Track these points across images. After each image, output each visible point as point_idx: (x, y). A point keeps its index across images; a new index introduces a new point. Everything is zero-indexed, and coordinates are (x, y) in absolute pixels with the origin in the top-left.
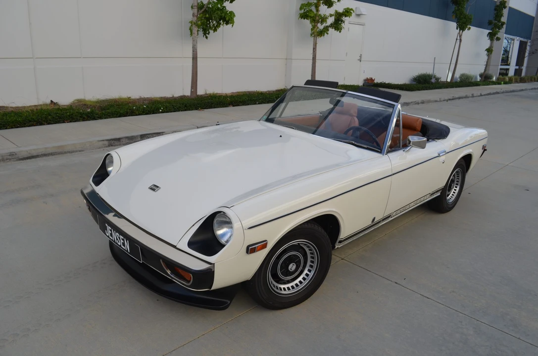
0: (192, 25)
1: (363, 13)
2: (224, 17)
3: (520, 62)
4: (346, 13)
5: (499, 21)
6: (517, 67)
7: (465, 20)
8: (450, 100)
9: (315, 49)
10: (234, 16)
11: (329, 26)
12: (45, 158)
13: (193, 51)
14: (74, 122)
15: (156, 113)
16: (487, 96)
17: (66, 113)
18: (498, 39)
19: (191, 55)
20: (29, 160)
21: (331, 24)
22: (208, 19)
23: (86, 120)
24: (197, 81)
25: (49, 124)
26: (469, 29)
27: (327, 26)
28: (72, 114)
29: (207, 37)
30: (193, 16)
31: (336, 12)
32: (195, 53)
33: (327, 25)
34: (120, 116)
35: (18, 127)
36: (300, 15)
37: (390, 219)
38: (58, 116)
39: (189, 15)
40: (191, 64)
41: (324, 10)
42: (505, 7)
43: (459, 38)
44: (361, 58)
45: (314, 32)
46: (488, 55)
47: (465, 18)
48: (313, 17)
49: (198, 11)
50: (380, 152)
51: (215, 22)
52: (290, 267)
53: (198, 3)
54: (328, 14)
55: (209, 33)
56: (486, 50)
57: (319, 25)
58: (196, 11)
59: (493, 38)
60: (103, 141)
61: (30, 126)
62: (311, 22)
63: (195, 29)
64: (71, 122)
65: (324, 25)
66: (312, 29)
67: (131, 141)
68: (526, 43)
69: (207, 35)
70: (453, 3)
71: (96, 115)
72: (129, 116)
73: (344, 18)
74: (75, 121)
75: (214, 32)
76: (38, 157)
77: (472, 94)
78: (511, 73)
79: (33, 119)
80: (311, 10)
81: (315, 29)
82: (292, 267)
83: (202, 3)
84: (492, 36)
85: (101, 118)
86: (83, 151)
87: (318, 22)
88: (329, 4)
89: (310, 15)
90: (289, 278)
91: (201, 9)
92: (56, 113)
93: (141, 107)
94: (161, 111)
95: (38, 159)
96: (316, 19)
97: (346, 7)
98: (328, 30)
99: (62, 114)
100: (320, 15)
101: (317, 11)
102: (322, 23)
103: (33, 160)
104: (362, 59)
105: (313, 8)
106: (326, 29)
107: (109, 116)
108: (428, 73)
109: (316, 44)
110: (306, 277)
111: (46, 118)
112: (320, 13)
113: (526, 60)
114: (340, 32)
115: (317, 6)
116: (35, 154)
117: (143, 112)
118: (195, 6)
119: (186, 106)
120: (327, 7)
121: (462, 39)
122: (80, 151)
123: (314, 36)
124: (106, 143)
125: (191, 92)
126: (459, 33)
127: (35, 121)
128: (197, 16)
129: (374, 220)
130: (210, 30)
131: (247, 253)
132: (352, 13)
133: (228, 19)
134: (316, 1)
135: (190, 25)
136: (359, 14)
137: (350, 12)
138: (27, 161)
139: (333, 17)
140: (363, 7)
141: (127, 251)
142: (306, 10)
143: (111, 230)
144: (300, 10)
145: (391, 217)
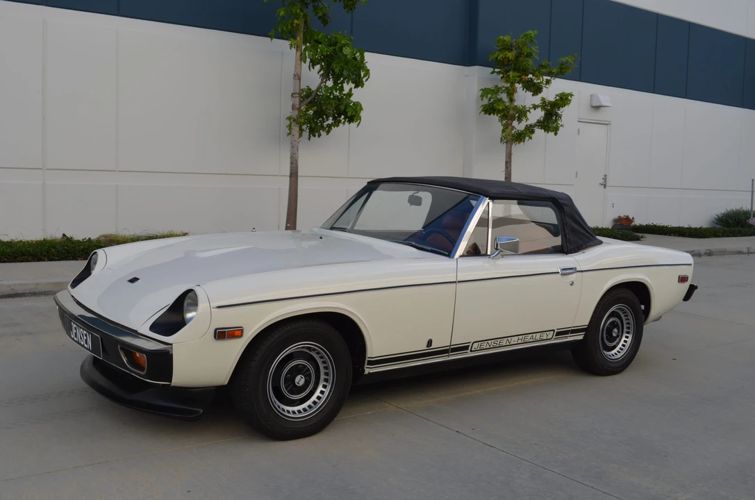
0: (291, 124)
1: (604, 104)
2: (346, 111)
4: (562, 102)
9: (508, 164)
10: (361, 109)
11: (535, 125)
12: (33, 298)
13: (292, 163)
17: (79, 246)
19: (288, 173)
20: (10, 299)
21: (539, 121)
22: (320, 114)
24: (296, 211)
25: (50, 260)
27: (531, 125)
28: (87, 249)
30: (293, 109)
31: (543, 99)
32: (294, 165)
33: (529, 123)
35: (4, 262)
36: (483, 108)
38: (67, 250)
39: (287, 107)
40: (288, 187)
41: (524, 98)
44: (605, 182)
45: (506, 136)
48: (503, 110)
49: (301, 102)
51: (331, 119)
53: (302, 90)
54: (528, 104)
55: (320, 135)
57: (515, 123)
58: (297, 100)
61: (22, 261)
62: (501, 120)
63: (296, 129)
65: (525, 123)
66: (503, 131)
73: (560, 110)
75: (327, 134)
76: (25, 296)
79: (29, 251)
80: (501, 100)
81: (508, 131)
83: (309, 89)
87: (513, 118)
88: (536, 88)
89: (498, 107)
91: (307, 98)
92: (64, 246)
95: (23, 298)
96: (509, 114)
97: (560, 92)
98: (533, 132)
99: (73, 247)
100: (516, 107)
101: (512, 100)
102: (520, 120)
103: (16, 299)
104: (608, 184)
105: (504, 96)
106: (530, 130)
109: (511, 155)
111: (48, 253)
112: (516, 104)
114: (556, 134)
115: (511, 93)
116: (20, 292)
118: (296, 93)
120: (531, 93)
123: (506, 142)
125: (287, 228)
127: (30, 255)
128: (299, 109)
129: (430, 343)
130: (321, 131)
131: (215, 337)
132: (570, 101)
133: (349, 113)
134: (508, 85)
135: (288, 122)
136: (597, 105)
137: (567, 99)
138: (8, 299)
139: (540, 109)
140: (605, 93)
141: (88, 349)
142: (492, 100)
143: (76, 328)
144: (482, 99)
145: (471, 351)
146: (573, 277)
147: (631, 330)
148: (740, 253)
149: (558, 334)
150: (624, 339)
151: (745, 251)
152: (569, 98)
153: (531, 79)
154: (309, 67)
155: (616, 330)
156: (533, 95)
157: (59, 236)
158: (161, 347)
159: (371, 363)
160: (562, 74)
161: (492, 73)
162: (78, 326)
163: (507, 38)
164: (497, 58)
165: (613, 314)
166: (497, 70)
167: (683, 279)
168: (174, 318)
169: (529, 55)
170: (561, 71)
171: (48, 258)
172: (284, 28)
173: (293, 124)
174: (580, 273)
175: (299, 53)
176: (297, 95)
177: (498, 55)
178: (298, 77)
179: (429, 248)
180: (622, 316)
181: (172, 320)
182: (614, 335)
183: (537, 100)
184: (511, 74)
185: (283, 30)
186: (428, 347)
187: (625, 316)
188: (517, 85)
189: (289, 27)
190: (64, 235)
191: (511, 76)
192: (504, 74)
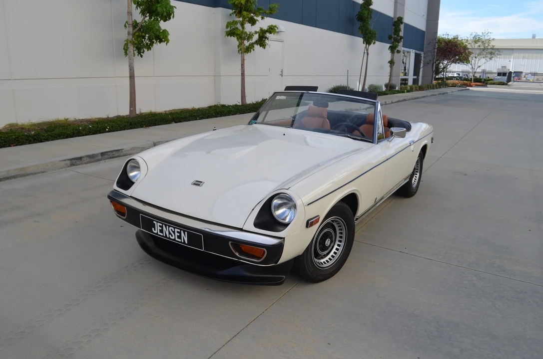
0: (127, 44)
1: (282, 30)
2: (159, 36)
3: (416, 73)
4: (271, 30)
5: (398, 35)
6: (415, 77)
7: (370, 35)
9: (243, 65)
10: (168, 34)
11: (255, 43)
13: (130, 70)
14: (20, 145)
15: (103, 133)
16: (396, 103)
18: (398, 52)
19: (128, 75)
21: (256, 41)
23: (33, 143)
24: (135, 100)
26: (374, 43)
27: (253, 43)
28: (17, 137)
29: (142, 56)
30: (128, 34)
31: (261, 29)
34: (67, 137)
36: (227, 33)
37: (383, 200)
39: (124, 34)
40: (129, 83)
41: (248, 28)
42: (402, 23)
43: (366, 52)
44: (282, 73)
45: (240, 49)
46: (391, 67)
47: (370, 33)
48: (240, 34)
49: (133, 29)
50: (372, 142)
51: (148, 41)
52: (326, 243)
53: (133, 22)
54: (252, 31)
55: (144, 51)
56: (389, 62)
57: (245, 42)
58: (131, 29)
59: (394, 51)
60: (65, 160)
62: (238, 39)
63: (131, 48)
64: (17, 145)
65: (251, 42)
66: (238, 46)
67: (93, 160)
68: (420, 54)
69: (142, 54)
70: (358, 21)
71: (43, 137)
72: (76, 136)
73: (268, 35)
75: (148, 50)
77: (385, 102)
78: (410, 83)
80: (237, 28)
81: (242, 46)
82: (328, 242)
83: (136, 22)
84: (393, 49)
85: (47, 140)
86: (46, 172)
87: (244, 39)
88: (253, 22)
89: (237, 32)
90: (325, 252)
91: (136, 27)
93: (88, 127)
94: (107, 130)
96: (242, 36)
97: (270, 25)
98: (254, 47)
99: (7, 138)
100: (246, 33)
101: (243, 28)
102: (248, 40)
104: (284, 74)
105: (239, 26)
106: (252, 46)
107: (56, 137)
108: (342, 85)
109: (244, 60)
110: (336, 251)
112: (245, 30)
113: (421, 70)
114: (264, 48)
115: (242, 25)
117: (90, 132)
118: (129, 24)
119: (131, 124)
120: (250, 25)
121: (369, 53)
122: (43, 172)
123: (241, 53)
124: (68, 162)
125: (130, 111)
126: (366, 47)
128: (132, 35)
130: (144, 49)
131: (306, 227)
132: (276, 30)
133: (162, 37)
134: (241, 19)
137: (274, 29)
139: (258, 34)
140: (281, 24)
142: (232, 28)
143: (161, 227)
144: (227, 28)
153: (252, 16)
154: (137, 7)
156: (252, 26)
169: (253, 2)
170: (271, 12)
173: (129, 44)
176: (131, 25)
177: (235, 2)
178: (130, 13)
179: (360, 138)
188: (246, 20)
192: (239, 13)
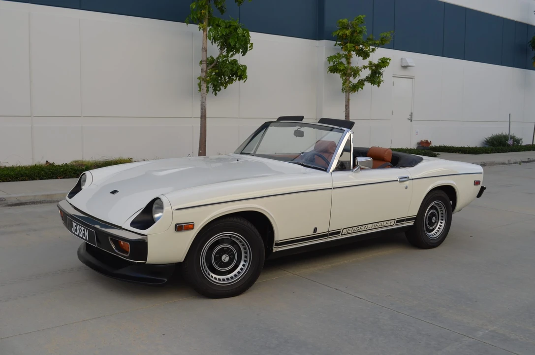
0: (200, 82)
1: (410, 64)
2: (237, 71)
4: (383, 64)
8: (524, 162)
9: (347, 106)
11: (365, 80)
12: (33, 206)
13: (202, 109)
14: (67, 178)
17: (60, 169)
19: (199, 116)
20: (17, 207)
21: (367, 77)
22: (219, 75)
24: (205, 142)
25: (41, 179)
27: (362, 80)
28: (66, 171)
29: (216, 94)
30: (202, 71)
31: (370, 63)
32: (203, 110)
33: (361, 78)
35: (9, 181)
36: (330, 69)
37: (340, 237)
38: (51, 172)
39: (197, 71)
40: (200, 125)
41: (357, 61)
44: (412, 117)
45: (345, 87)
48: (343, 70)
49: (207, 67)
51: (227, 78)
52: (223, 258)
53: (207, 58)
54: (360, 66)
55: (220, 89)
57: (351, 79)
58: (204, 66)
61: (22, 180)
62: (342, 77)
63: (204, 86)
64: (64, 178)
65: (358, 78)
66: (343, 84)
69: (217, 92)
73: (381, 70)
74: (69, 178)
75: (225, 88)
76: (27, 204)
79: (26, 174)
80: (341, 63)
81: (347, 84)
82: (225, 258)
83: (212, 58)
87: (350, 75)
88: (365, 55)
89: (340, 68)
90: (225, 270)
91: (211, 64)
92: (50, 169)
95: (26, 206)
96: (347, 72)
97: (381, 57)
98: (363, 84)
99: (56, 170)
100: (352, 67)
101: (349, 63)
102: (355, 76)
103: (21, 207)
104: (414, 119)
105: (344, 60)
106: (361, 83)
109: (349, 100)
111: (39, 174)
112: (352, 65)
114: (379, 86)
115: (348, 58)
116: (24, 201)
118: (204, 61)
120: (362, 58)
123: (346, 92)
125: (199, 153)
127: (27, 176)
128: (206, 72)
129: (315, 230)
130: (221, 87)
131: (176, 230)
132: (389, 63)
133: (239, 73)
134: (347, 53)
135: (199, 81)
136: (406, 65)
137: (386, 62)
138: (15, 207)
139: (368, 69)
140: (411, 57)
141: (86, 240)
142: (336, 63)
143: (76, 226)
144: (329, 63)
145: (342, 235)
146: (407, 183)
147: (444, 218)
148: (503, 164)
149: (398, 222)
150: (439, 224)
151: (507, 162)
152: (388, 61)
153: (362, 48)
154: (212, 42)
155: (434, 218)
156: (363, 59)
157: (43, 162)
158: (139, 237)
159: (277, 244)
160: (382, 44)
161: (335, 45)
162: (78, 225)
163: (345, 21)
164: (338, 34)
165: (432, 208)
166: (338, 43)
167: (477, 183)
168: (146, 217)
169: (361, 32)
170: (382, 42)
171: (39, 178)
172: (195, 17)
173: (202, 82)
174: (411, 181)
175: (205, 33)
176: (205, 62)
177: (339, 33)
178: (205, 50)
179: (312, 166)
180: (438, 208)
181: (145, 219)
182: (433, 221)
183: (366, 62)
184: (348, 45)
185: (193, 18)
186: (314, 232)
187: (440, 209)
188: (352, 53)
189: (199, 15)
190: (47, 161)
191: (348, 47)
192: (344, 45)
